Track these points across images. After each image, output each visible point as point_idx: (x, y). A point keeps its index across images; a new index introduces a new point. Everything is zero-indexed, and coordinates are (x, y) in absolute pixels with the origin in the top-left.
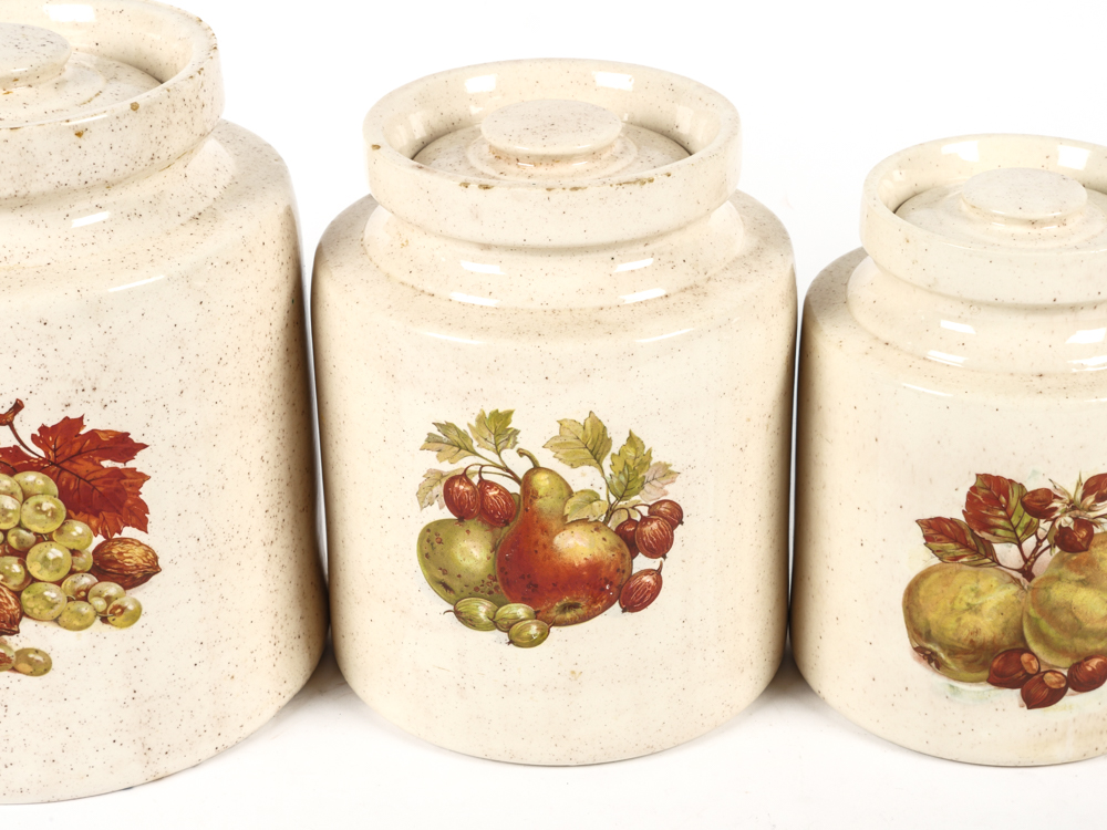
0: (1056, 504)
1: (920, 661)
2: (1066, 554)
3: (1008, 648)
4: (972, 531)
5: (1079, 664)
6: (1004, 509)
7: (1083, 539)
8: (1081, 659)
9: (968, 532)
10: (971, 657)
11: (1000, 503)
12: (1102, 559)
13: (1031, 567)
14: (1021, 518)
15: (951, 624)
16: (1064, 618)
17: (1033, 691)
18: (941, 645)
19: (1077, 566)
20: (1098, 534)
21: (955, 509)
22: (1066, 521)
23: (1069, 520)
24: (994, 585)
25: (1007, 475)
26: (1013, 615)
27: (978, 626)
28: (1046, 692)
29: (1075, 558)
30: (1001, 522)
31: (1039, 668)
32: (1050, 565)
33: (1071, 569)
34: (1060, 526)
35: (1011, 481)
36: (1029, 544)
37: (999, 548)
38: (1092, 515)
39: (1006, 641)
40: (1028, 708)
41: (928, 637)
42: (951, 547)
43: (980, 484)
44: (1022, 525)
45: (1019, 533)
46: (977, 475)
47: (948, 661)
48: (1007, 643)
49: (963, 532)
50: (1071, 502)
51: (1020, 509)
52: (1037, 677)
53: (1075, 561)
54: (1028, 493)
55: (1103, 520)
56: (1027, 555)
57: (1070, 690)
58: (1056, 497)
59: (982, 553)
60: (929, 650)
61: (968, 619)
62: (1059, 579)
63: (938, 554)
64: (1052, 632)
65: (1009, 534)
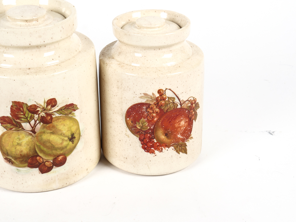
0: (38, 109)
1: (6, 162)
2: (45, 125)
3: (32, 155)
4: (14, 120)
5: (56, 158)
6: (23, 112)
7: (49, 119)
8: (56, 157)
9: (13, 120)
10: (21, 159)
11: (21, 110)
12: (57, 125)
13: (34, 130)
14: (28, 114)
15: (13, 150)
16: (48, 144)
17: (42, 168)
18: (12, 156)
19: (49, 128)
20: (54, 118)
21: (7, 113)
22: (43, 114)
23: (44, 114)
24: (24, 136)
25: (21, 101)
26: (32, 145)
27: (22, 150)
28: (46, 168)
29: (48, 125)
30: (22, 116)
31: (43, 161)
32: (40, 128)
33: (47, 129)
34: (41, 116)
35: (23, 103)
36: (33, 122)
37: (23, 124)
38: (51, 112)
39: (31, 153)
40: (42, 174)
41: (8, 155)
42: (9, 125)
43: (13, 104)
44: (29, 117)
45: (29, 119)
46: (12, 102)
47: (15, 161)
48: (31, 154)
49: (11, 120)
50: (43, 108)
51: (27, 112)
52: (43, 164)
53: (48, 127)
54: (29, 106)
55: (55, 113)
56: (33, 126)
57: (54, 167)
58: (38, 107)
59: (19, 127)
60: (9, 158)
61: (18, 148)
62: (44, 132)
63: (5, 128)
64: (45, 149)
65: (26, 120)
